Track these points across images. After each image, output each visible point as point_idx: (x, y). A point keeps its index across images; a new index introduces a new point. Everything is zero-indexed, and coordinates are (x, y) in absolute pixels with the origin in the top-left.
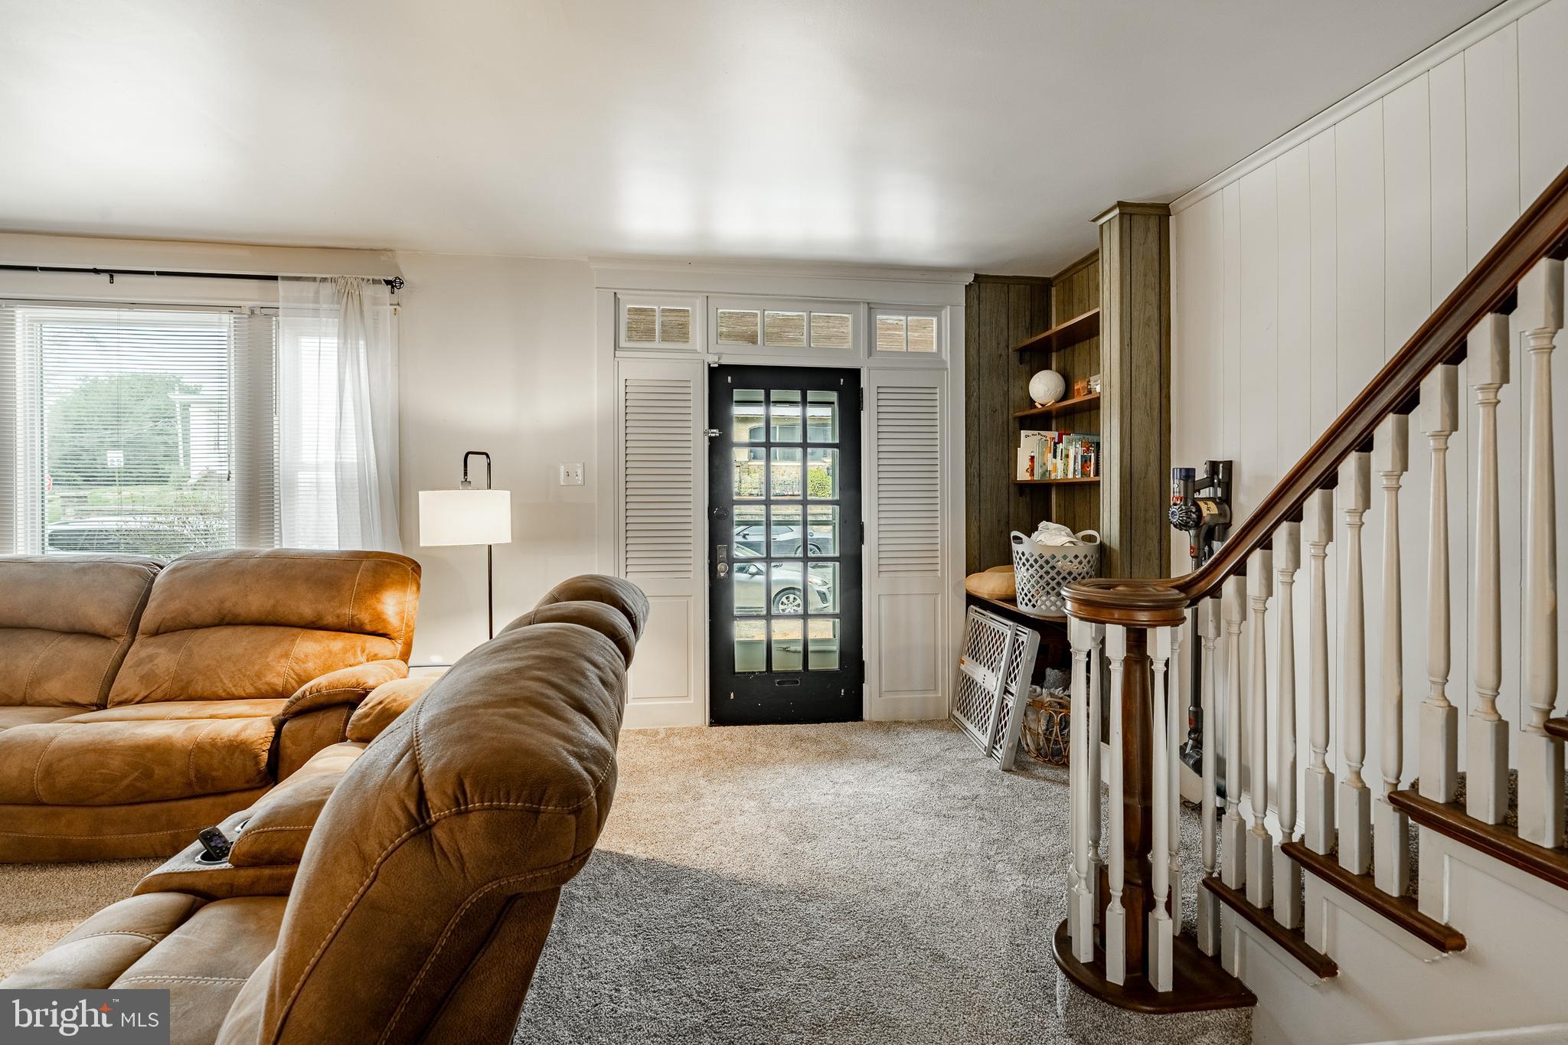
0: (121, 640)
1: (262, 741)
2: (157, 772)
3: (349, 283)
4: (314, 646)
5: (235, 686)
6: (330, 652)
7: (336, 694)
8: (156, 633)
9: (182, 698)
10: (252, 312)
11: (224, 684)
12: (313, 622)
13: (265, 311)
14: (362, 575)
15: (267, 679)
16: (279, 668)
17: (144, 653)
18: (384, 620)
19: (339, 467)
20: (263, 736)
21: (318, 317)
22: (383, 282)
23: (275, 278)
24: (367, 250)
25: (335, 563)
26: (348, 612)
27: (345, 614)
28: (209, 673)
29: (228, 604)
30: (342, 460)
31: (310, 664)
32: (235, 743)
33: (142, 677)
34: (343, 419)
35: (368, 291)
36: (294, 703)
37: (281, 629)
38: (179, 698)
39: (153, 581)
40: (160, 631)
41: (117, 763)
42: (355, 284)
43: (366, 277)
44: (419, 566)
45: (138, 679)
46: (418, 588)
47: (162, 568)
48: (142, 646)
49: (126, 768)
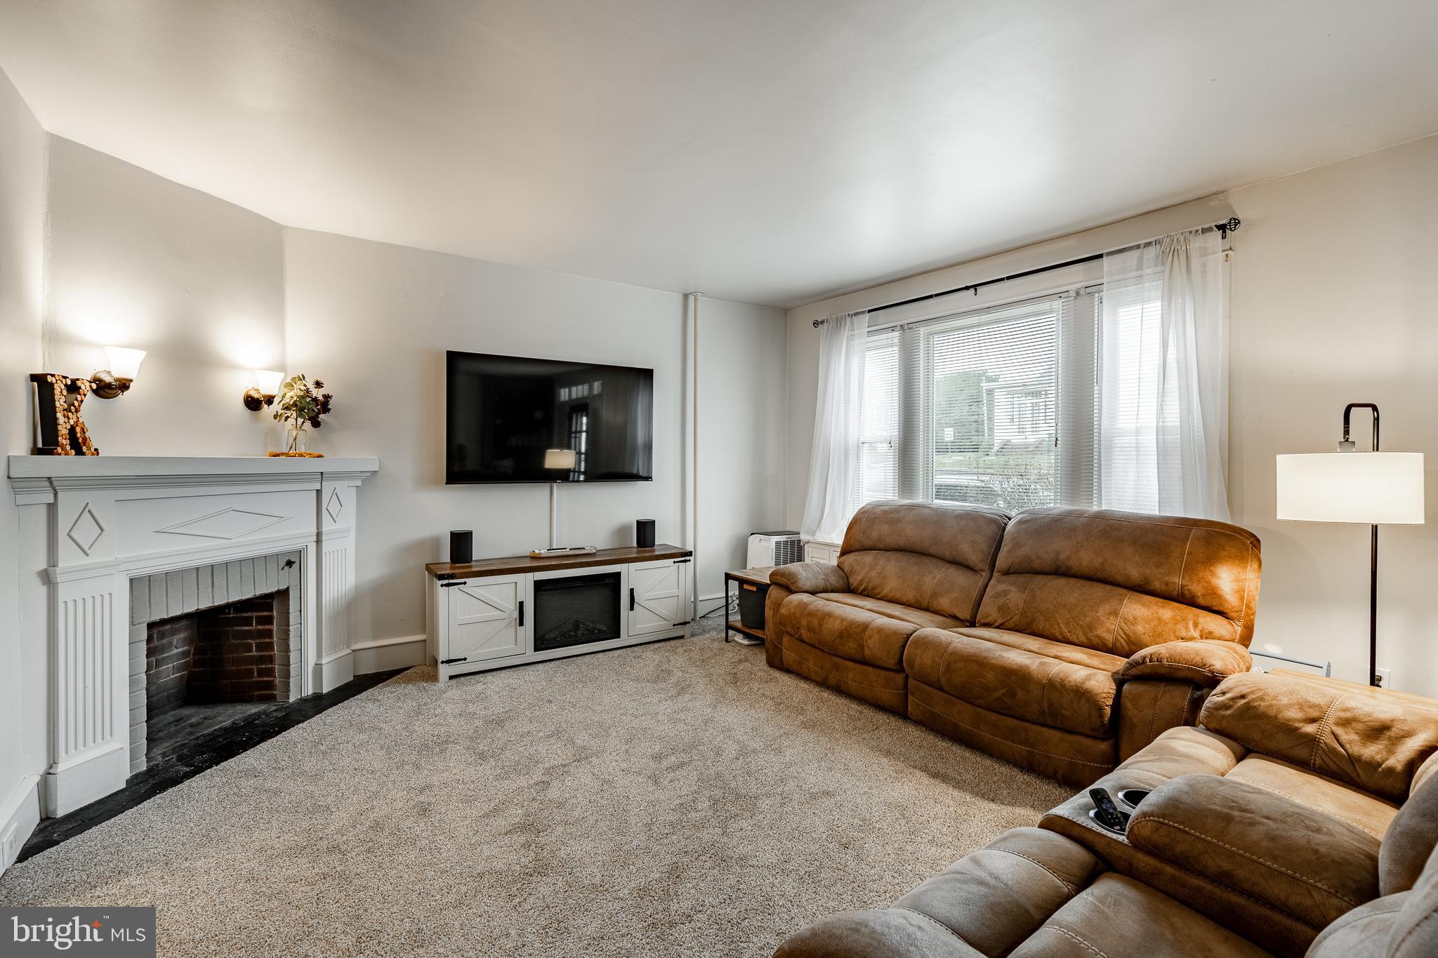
0: (984, 574)
1: (1105, 695)
2: (1019, 694)
3: (1175, 240)
4: (1142, 610)
5: (1070, 632)
6: (1159, 619)
7: (1178, 669)
8: (1007, 573)
9: (1027, 631)
10: (1078, 294)
11: (1060, 628)
12: (1140, 586)
13: (1089, 290)
14: (1192, 543)
15: (1098, 633)
16: (1109, 625)
17: (1001, 587)
18: (1220, 597)
19: (1161, 431)
20: (1106, 691)
21: (1142, 283)
22: (1215, 228)
23: (1100, 256)
24: (1194, 200)
25: (1162, 529)
26: (1178, 581)
27: (1174, 583)
28: (1048, 615)
29: (1062, 557)
30: (1166, 424)
31: (1139, 627)
32: (1081, 689)
33: (999, 608)
34: (1166, 382)
35: (1197, 243)
36: (1134, 667)
37: (1108, 587)
38: (1025, 632)
39: (1004, 529)
40: (1010, 572)
41: (991, 677)
42: (1182, 239)
43: (1193, 229)
44: (1258, 540)
45: (996, 608)
46: (1260, 565)
47: (1010, 519)
48: (998, 581)
49: (997, 683)
